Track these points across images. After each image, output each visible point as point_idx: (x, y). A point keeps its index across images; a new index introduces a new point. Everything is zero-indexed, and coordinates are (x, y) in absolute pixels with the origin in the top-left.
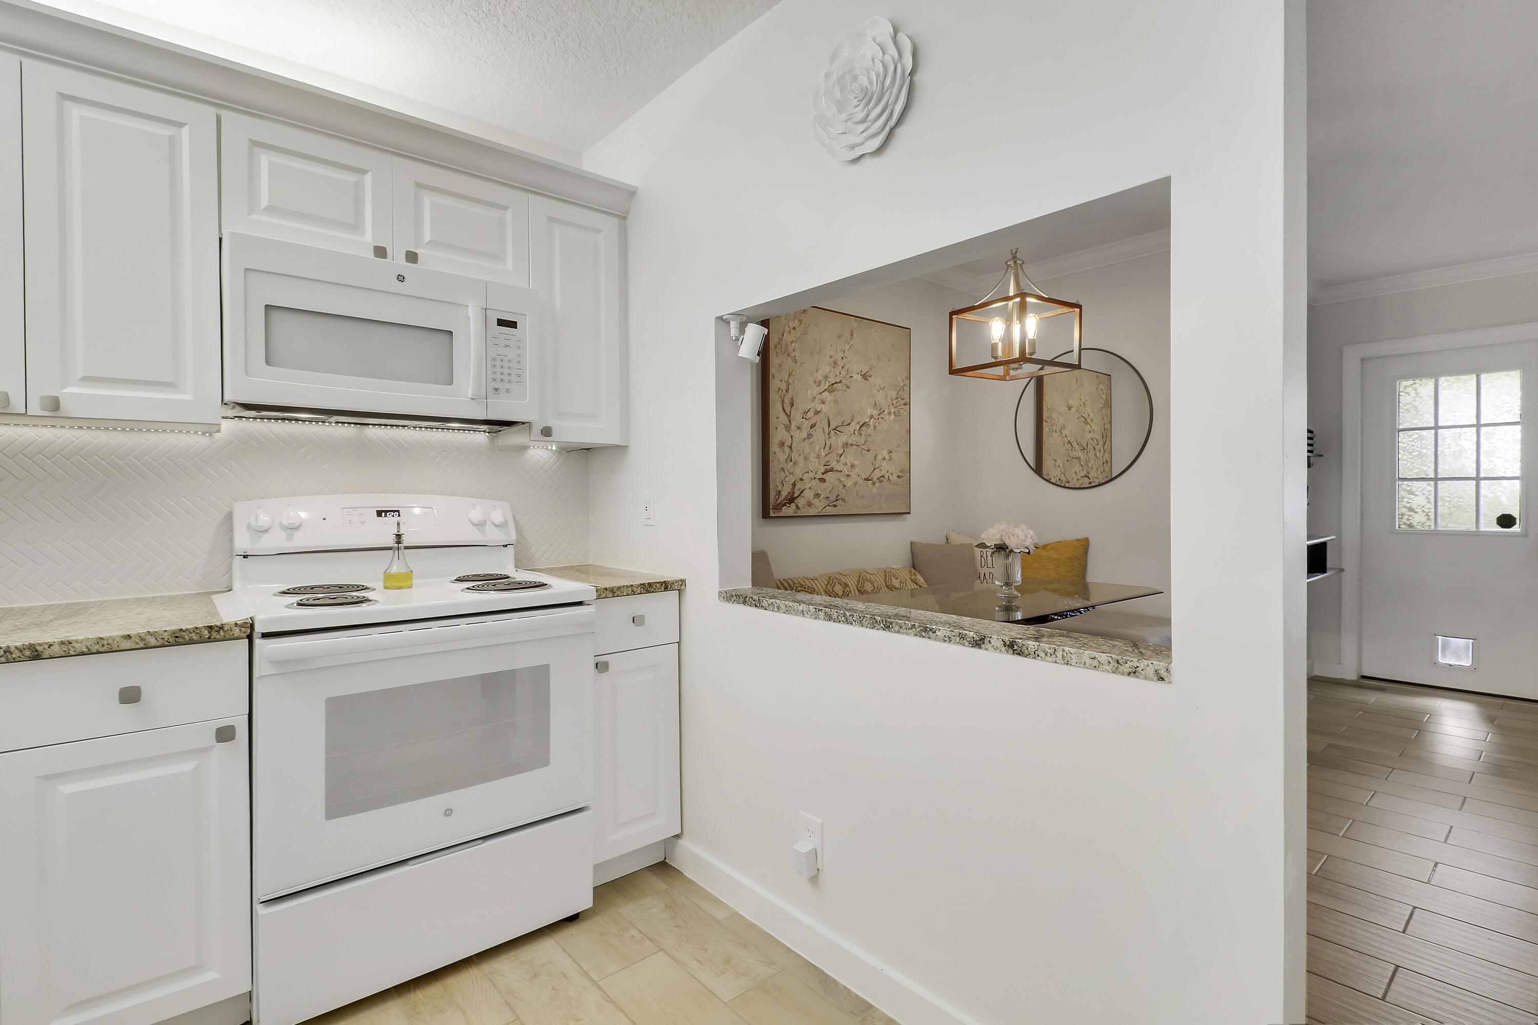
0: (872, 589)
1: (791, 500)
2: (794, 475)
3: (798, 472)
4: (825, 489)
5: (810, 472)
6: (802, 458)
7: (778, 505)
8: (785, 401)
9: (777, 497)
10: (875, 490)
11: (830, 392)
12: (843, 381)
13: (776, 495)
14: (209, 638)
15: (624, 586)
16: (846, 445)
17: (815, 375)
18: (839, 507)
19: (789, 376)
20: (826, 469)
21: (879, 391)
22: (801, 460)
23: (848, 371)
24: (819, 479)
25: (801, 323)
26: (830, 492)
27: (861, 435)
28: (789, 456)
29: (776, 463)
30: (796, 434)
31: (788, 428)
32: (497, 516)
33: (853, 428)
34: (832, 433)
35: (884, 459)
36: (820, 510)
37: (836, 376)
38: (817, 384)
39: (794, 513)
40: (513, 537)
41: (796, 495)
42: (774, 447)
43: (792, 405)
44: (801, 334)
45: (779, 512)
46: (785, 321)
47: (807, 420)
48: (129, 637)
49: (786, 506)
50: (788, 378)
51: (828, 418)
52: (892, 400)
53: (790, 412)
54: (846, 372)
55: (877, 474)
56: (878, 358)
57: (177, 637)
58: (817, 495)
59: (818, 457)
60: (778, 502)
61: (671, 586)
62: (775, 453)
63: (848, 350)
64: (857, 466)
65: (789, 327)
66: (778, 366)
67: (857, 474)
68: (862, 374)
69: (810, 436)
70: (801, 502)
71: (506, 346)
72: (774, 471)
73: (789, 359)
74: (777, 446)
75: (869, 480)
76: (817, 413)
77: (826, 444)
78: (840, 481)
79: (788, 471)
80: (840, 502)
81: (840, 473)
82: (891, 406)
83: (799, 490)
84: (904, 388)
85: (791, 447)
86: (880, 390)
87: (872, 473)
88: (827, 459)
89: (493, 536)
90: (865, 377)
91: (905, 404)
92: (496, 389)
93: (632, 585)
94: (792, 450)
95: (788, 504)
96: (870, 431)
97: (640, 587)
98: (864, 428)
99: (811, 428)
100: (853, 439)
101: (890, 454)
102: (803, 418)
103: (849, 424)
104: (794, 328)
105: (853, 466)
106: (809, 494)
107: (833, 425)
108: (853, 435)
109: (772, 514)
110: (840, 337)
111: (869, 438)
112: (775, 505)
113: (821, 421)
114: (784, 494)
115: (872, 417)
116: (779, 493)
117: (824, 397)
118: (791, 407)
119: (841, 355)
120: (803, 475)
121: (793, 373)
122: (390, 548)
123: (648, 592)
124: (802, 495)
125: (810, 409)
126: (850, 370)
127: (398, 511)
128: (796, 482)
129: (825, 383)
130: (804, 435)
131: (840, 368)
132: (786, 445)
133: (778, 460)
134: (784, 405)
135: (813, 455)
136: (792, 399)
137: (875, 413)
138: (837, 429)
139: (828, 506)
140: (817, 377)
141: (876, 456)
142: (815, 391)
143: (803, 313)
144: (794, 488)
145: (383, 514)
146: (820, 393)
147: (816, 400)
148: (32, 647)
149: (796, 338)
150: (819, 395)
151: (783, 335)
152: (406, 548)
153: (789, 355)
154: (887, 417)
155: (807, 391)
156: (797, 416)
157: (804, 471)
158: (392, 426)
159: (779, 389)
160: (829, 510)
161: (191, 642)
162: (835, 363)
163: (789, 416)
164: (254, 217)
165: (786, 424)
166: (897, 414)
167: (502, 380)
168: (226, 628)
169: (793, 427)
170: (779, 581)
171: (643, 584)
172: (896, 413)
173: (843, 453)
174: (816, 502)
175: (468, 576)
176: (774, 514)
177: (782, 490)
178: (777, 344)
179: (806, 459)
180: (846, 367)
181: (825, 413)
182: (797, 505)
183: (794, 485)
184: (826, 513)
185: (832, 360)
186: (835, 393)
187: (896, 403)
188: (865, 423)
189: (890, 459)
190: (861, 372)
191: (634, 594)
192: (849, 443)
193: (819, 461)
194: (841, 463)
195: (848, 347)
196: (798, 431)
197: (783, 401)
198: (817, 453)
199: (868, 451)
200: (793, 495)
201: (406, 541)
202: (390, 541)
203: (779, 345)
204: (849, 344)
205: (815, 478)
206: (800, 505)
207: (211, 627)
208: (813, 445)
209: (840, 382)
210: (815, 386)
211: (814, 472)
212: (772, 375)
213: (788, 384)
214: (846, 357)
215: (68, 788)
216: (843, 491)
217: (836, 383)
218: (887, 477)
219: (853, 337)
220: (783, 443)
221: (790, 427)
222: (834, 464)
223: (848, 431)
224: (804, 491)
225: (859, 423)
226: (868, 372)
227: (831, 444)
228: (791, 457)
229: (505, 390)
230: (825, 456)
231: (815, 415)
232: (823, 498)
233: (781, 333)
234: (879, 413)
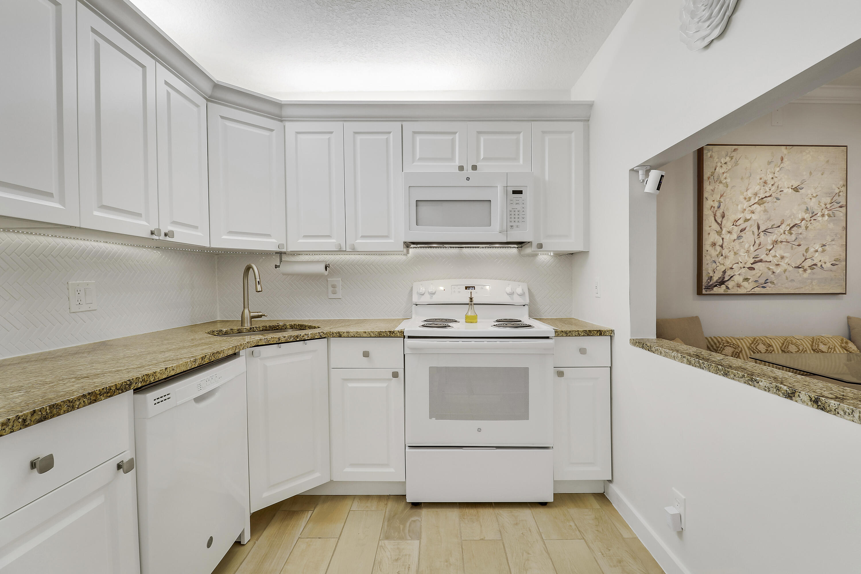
0: (796, 351)
1: (722, 282)
2: (724, 266)
3: (728, 263)
4: (754, 275)
5: (739, 263)
6: (732, 253)
7: (710, 286)
8: (716, 215)
9: (709, 281)
10: (806, 275)
11: (760, 205)
12: (773, 195)
13: (708, 279)
14: (390, 336)
15: (573, 331)
16: (776, 242)
17: (745, 193)
18: (767, 288)
19: (721, 197)
20: (755, 260)
21: (811, 199)
22: (731, 255)
23: (778, 187)
24: (748, 268)
25: (732, 159)
26: (759, 277)
27: (791, 234)
28: (720, 253)
29: (708, 257)
30: (727, 237)
31: (719, 233)
32: (519, 290)
33: (783, 229)
34: (762, 234)
35: (817, 251)
36: (748, 290)
37: (766, 192)
38: (747, 200)
39: (724, 291)
40: (527, 301)
41: (726, 279)
42: (707, 246)
43: (723, 217)
44: (732, 166)
45: (711, 291)
46: (717, 160)
47: (737, 226)
48: (365, 332)
49: (717, 287)
50: (720, 199)
51: (758, 223)
52: (826, 205)
53: (722, 222)
54: (776, 188)
55: (809, 263)
56: (811, 173)
57: (380, 334)
58: (746, 279)
59: (748, 251)
60: (710, 284)
61: (604, 333)
62: (707, 251)
63: (778, 171)
64: (787, 258)
65: (721, 163)
66: (711, 191)
67: (787, 263)
68: (793, 187)
69: (739, 237)
70: (730, 284)
71: (517, 204)
72: (707, 263)
73: (721, 186)
74: (709, 246)
75: (800, 268)
76: (746, 220)
77: (755, 242)
78: (769, 269)
79: (719, 262)
80: (769, 284)
81: (769, 263)
82: (825, 210)
83: (729, 276)
84: (840, 194)
85: (722, 246)
86: (813, 198)
87: (803, 262)
88: (756, 253)
89: (517, 300)
90: (796, 190)
91: (841, 207)
92: (512, 226)
93: (578, 331)
94: (723, 248)
95: (719, 285)
96: (802, 230)
97: (583, 332)
98: (795, 228)
99: (741, 231)
100: (783, 238)
101: (823, 247)
102: (733, 225)
103: (779, 227)
104: (726, 163)
105: (782, 258)
106: (738, 279)
107: (762, 228)
108: (783, 234)
109: (704, 292)
110: (769, 163)
111: (801, 236)
112: (707, 286)
113: (751, 226)
114: (715, 279)
115: (803, 219)
116: (711, 278)
117: (754, 208)
118: (723, 218)
119: (771, 176)
120: (733, 265)
121: (725, 195)
122: (468, 304)
123: (588, 335)
124: (732, 279)
125: (740, 218)
126: (780, 187)
127: (474, 287)
128: (726, 270)
129: (755, 198)
130: (735, 236)
131: (770, 186)
132: (717, 245)
133: (710, 255)
134: (716, 217)
135: (742, 250)
136: (723, 212)
137: (807, 216)
138: (766, 231)
139: (757, 287)
140: (747, 195)
141: (807, 250)
142: (746, 204)
143: (734, 151)
144: (725, 274)
145: (468, 288)
146: (750, 206)
147: (746, 212)
148: (339, 333)
149: (727, 170)
150: (749, 207)
151: (715, 169)
152: (474, 304)
153: (721, 182)
154: (820, 219)
155: (737, 205)
156: (727, 224)
157: (734, 262)
158: (473, 247)
159: (712, 207)
160: (758, 290)
161: (384, 337)
162: (765, 183)
163: (720, 225)
164: (415, 164)
165: (717, 231)
166: (832, 216)
167: (515, 221)
168: (395, 333)
169: (724, 231)
170: (711, 338)
171: (586, 331)
172: (830, 214)
173: (772, 248)
174: (745, 284)
175: (502, 319)
176: (707, 292)
177: (714, 276)
178: (710, 176)
179: (735, 254)
180: (776, 185)
181: (755, 220)
182: (726, 286)
183: (724, 272)
184: (755, 292)
185: (763, 180)
186: (765, 204)
187: (831, 207)
188: (796, 224)
189: (824, 251)
190: (792, 186)
191: (579, 336)
192: (779, 241)
193: (748, 255)
194: (770, 256)
195: (778, 169)
196: (729, 235)
197: (715, 215)
198: (747, 249)
199: (799, 245)
200: (723, 280)
201: (475, 301)
202: (468, 301)
203: (712, 177)
204: (779, 167)
205: (744, 267)
206: (729, 286)
207: (390, 331)
208: (743, 244)
209: (770, 196)
210: (745, 201)
211: (743, 263)
212: (706, 198)
213: (720, 202)
214: (776, 177)
215: (351, 385)
216: (772, 276)
217: (766, 197)
218: (819, 265)
219: (784, 161)
220: (715, 243)
221: (722, 232)
222: (763, 257)
223: (778, 231)
224: (734, 277)
225: (789, 225)
226: (799, 186)
227: (760, 242)
228: (722, 253)
229: (516, 226)
230: (755, 251)
231: (745, 222)
232: (752, 282)
233: (714, 168)
234: (811, 215)
